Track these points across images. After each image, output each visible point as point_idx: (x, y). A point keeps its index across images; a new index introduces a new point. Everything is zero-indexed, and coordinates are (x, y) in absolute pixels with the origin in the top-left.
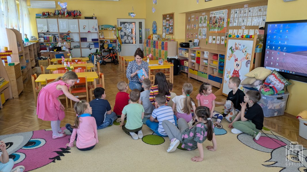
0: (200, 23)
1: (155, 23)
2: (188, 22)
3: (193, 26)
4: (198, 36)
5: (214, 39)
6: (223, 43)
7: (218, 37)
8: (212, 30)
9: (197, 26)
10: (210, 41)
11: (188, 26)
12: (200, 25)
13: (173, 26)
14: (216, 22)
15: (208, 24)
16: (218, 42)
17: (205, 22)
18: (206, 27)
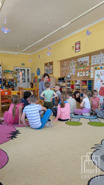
0: (71, 65)
1: (39, 69)
2: (62, 66)
3: (65, 68)
4: (69, 74)
5: (81, 74)
6: (87, 75)
7: (83, 72)
8: (79, 69)
9: (68, 68)
10: (78, 75)
11: (62, 69)
12: (71, 67)
13: (52, 69)
14: (82, 64)
15: (76, 66)
16: (84, 75)
17: (74, 65)
18: (75, 68)
